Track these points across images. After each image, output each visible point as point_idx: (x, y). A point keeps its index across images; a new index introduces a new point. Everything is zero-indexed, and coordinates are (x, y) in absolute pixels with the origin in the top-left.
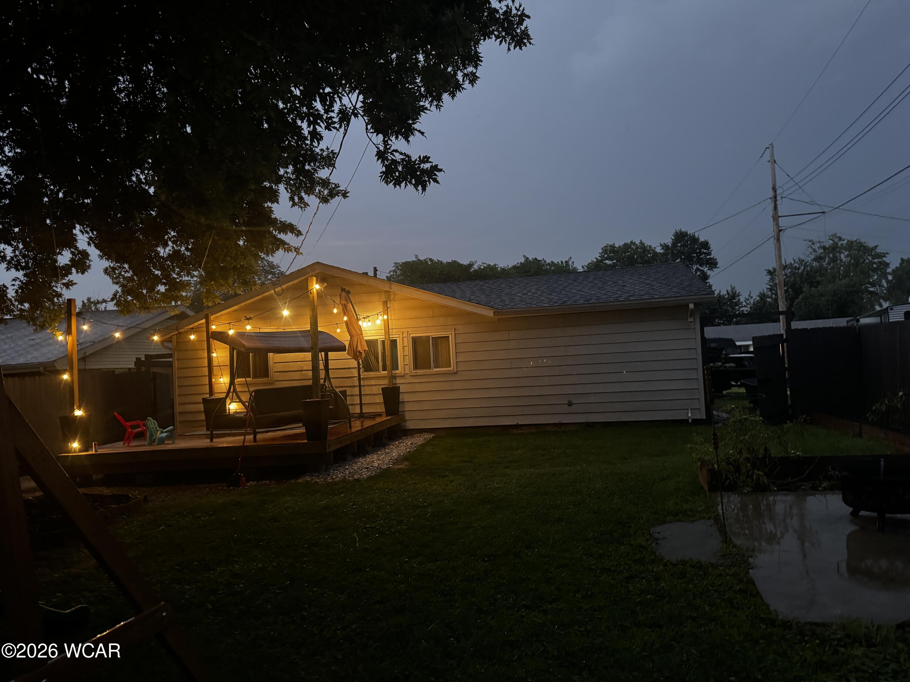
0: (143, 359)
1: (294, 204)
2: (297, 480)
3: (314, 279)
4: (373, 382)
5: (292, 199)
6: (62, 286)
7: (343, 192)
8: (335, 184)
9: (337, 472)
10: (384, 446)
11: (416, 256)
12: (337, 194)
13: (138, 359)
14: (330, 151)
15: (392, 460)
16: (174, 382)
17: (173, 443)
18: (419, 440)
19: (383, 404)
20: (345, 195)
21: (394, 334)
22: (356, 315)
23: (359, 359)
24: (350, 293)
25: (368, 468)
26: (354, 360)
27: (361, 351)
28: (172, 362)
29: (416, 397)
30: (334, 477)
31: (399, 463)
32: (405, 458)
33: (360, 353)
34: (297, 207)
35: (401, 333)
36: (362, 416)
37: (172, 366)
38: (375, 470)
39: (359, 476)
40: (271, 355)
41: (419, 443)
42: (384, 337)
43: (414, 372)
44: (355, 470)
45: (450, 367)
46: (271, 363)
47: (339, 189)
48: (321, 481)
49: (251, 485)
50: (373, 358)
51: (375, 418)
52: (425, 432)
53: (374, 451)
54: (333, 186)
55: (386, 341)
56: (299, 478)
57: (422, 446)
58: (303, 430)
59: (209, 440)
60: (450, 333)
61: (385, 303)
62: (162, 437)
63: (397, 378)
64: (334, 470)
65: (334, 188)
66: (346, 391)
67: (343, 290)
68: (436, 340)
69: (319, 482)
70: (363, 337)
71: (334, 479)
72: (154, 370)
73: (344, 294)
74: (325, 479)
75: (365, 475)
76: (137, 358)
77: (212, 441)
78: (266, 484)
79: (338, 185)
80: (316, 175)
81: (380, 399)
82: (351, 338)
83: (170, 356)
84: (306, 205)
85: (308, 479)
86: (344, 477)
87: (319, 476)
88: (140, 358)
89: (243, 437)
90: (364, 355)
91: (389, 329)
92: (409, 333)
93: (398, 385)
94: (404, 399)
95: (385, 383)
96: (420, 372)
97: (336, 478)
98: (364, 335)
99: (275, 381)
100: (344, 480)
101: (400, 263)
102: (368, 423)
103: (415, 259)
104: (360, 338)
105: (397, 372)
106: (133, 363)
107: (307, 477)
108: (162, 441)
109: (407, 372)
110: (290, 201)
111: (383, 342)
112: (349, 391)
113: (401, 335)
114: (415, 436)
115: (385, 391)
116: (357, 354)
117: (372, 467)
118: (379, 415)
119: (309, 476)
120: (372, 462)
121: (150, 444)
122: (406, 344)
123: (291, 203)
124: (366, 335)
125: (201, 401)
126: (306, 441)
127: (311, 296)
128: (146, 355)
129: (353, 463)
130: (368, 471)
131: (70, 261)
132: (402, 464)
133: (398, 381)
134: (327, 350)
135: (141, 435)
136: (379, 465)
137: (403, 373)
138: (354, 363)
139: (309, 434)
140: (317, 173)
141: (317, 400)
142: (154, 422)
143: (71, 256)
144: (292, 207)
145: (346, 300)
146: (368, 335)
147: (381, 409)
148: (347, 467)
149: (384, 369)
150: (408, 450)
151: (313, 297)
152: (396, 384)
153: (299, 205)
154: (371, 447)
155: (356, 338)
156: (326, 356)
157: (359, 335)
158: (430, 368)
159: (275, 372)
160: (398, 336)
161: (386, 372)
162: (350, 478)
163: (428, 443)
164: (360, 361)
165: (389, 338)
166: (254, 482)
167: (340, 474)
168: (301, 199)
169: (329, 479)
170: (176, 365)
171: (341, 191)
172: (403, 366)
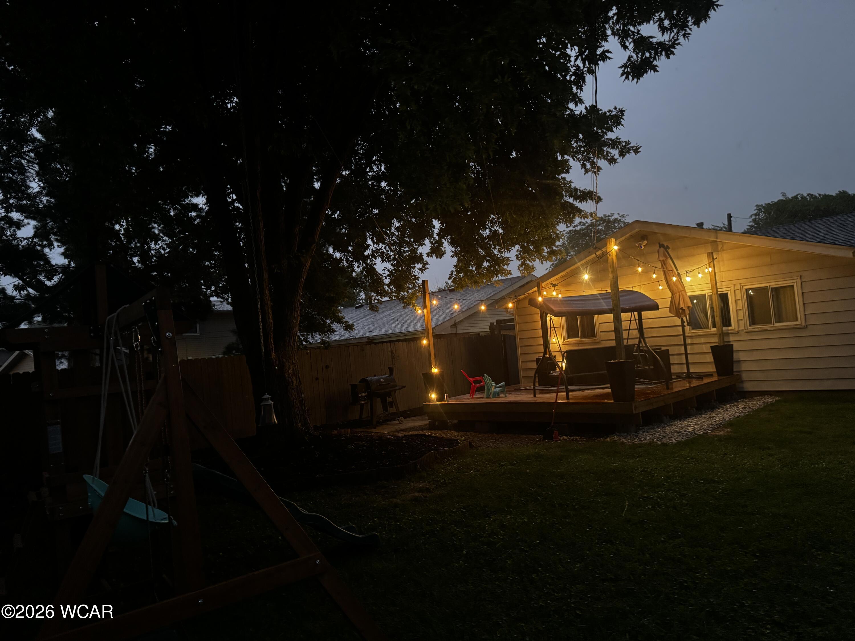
0: (495, 324)
1: (587, 171)
2: (606, 438)
3: (612, 241)
4: (703, 340)
5: (584, 166)
6: (419, 271)
7: (635, 148)
8: (625, 141)
9: (647, 434)
10: (713, 408)
11: (784, 194)
12: (628, 152)
13: (492, 324)
14: (618, 110)
15: (712, 425)
16: (517, 343)
17: (506, 396)
18: (755, 404)
19: (714, 363)
20: (636, 150)
21: (724, 287)
22: (677, 269)
23: (682, 316)
24: (669, 248)
25: (680, 432)
26: (676, 318)
27: (684, 308)
28: (514, 325)
29: (756, 356)
30: (642, 439)
31: (719, 429)
32: (730, 424)
33: (683, 310)
34: (590, 173)
35: (732, 286)
36: (689, 376)
37: (514, 329)
38: (688, 435)
39: (668, 441)
40: (596, 316)
41: (755, 407)
42: (711, 291)
43: (750, 328)
44: (666, 433)
45: (797, 320)
46: (596, 324)
47: (630, 146)
48: (628, 442)
49: (564, 439)
50: (702, 315)
51: (702, 378)
52: (768, 395)
53: (696, 415)
54: (624, 144)
55: (714, 296)
56: (607, 437)
57: (758, 411)
58: (609, 390)
59: (532, 396)
60: (795, 281)
61: (710, 255)
62: (496, 391)
63: (730, 335)
64: (644, 432)
65: (625, 146)
66: (668, 350)
67: (661, 246)
68: (776, 291)
69: (626, 443)
70: (686, 293)
71: (642, 441)
72: (503, 332)
73: (662, 249)
74: (633, 440)
75: (674, 440)
76: (490, 323)
77: (535, 396)
78: (576, 439)
79: (629, 142)
80: (606, 137)
81: (710, 358)
82: (672, 295)
83: (512, 320)
84: (599, 168)
85: (616, 439)
86: (652, 439)
87: (627, 436)
88: (493, 323)
89: (555, 394)
90: (687, 312)
91: (716, 282)
92: (743, 285)
93: (731, 343)
94: (739, 358)
95: (715, 341)
96: (758, 327)
97: (644, 440)
98: (687, 291)
99: (602, 340)
100: (651, 443)
101: (763, 205)
102: (695, 383)
103: (782, 198)
104: (683, 295)
105: (730, 328)
106: (488, 327)
107: (615, 437)
108: (497, 395)
109: (742, 328)
110: (582, 168)
111: (711, 296)
112: (672, 350)
113: (733, 288)
114: (755, 398)
115: (715, 350)
116: (679, 312)
117: (685, 431)
118: (710, 375)
119: (618, 435)
120: (688, 426)
121: (488, 397)
122: (739, 297)
123: (583, 170)
124: (689, 291)
125: (535, 360)
126: (612, 401)
127: (610, 257)
128: (496, 320)
129: (668, 426)
130: (679, 435)
131: (431, 249)
132: (723, 430)
133: (732, 338)
134: (639, 310)
135: (481, 389)
136: (695, 430)
137: (737, 330)
138: (678, 322)
139: (614, 395)
140: (607, 134)
141: (621, 361)
142: (489, 379)
143: (430, 245)
144: (585, 174)
145: (665, 256)
146: (694, 290)
147: (712, 369)
148: (659, 430)
149: (714, 326)
150: (738, 414)
151: (612, 259)
152: (730, 342)
153: (592, 170)
154: (694, 409)
155: (677, 295)
156: (640, 316)
157: (681, 291)
158: (770, 322)
159: (601, 332)
160: (729, 289)
161: (715, 329)
162: (658, 442)
163: (766, 408)
164: (684, 318)
165: (717, 292)
166: (567, 437)
167: (649, 437)
168: (593, 163)
169: (636, 440)
170: (517, 328)
171: (633, 147)
172: (736, 321)
